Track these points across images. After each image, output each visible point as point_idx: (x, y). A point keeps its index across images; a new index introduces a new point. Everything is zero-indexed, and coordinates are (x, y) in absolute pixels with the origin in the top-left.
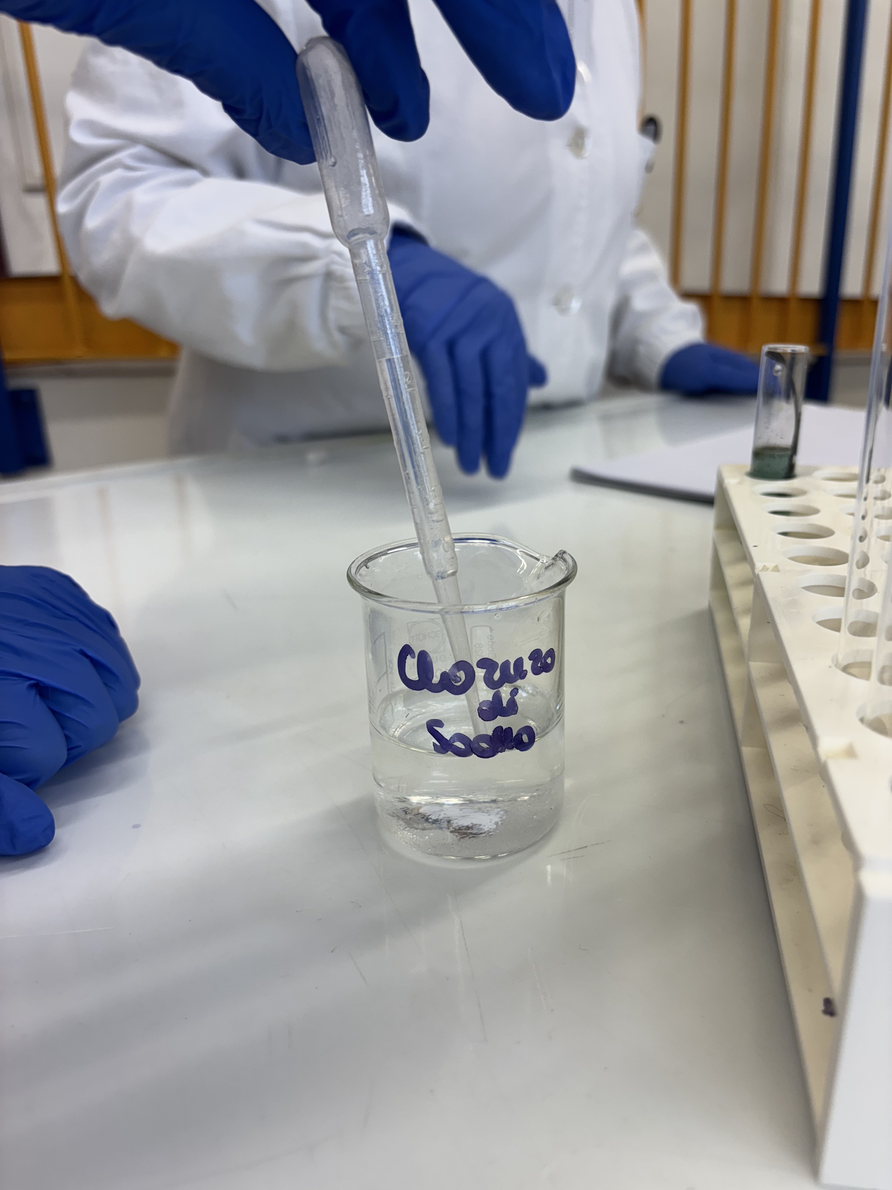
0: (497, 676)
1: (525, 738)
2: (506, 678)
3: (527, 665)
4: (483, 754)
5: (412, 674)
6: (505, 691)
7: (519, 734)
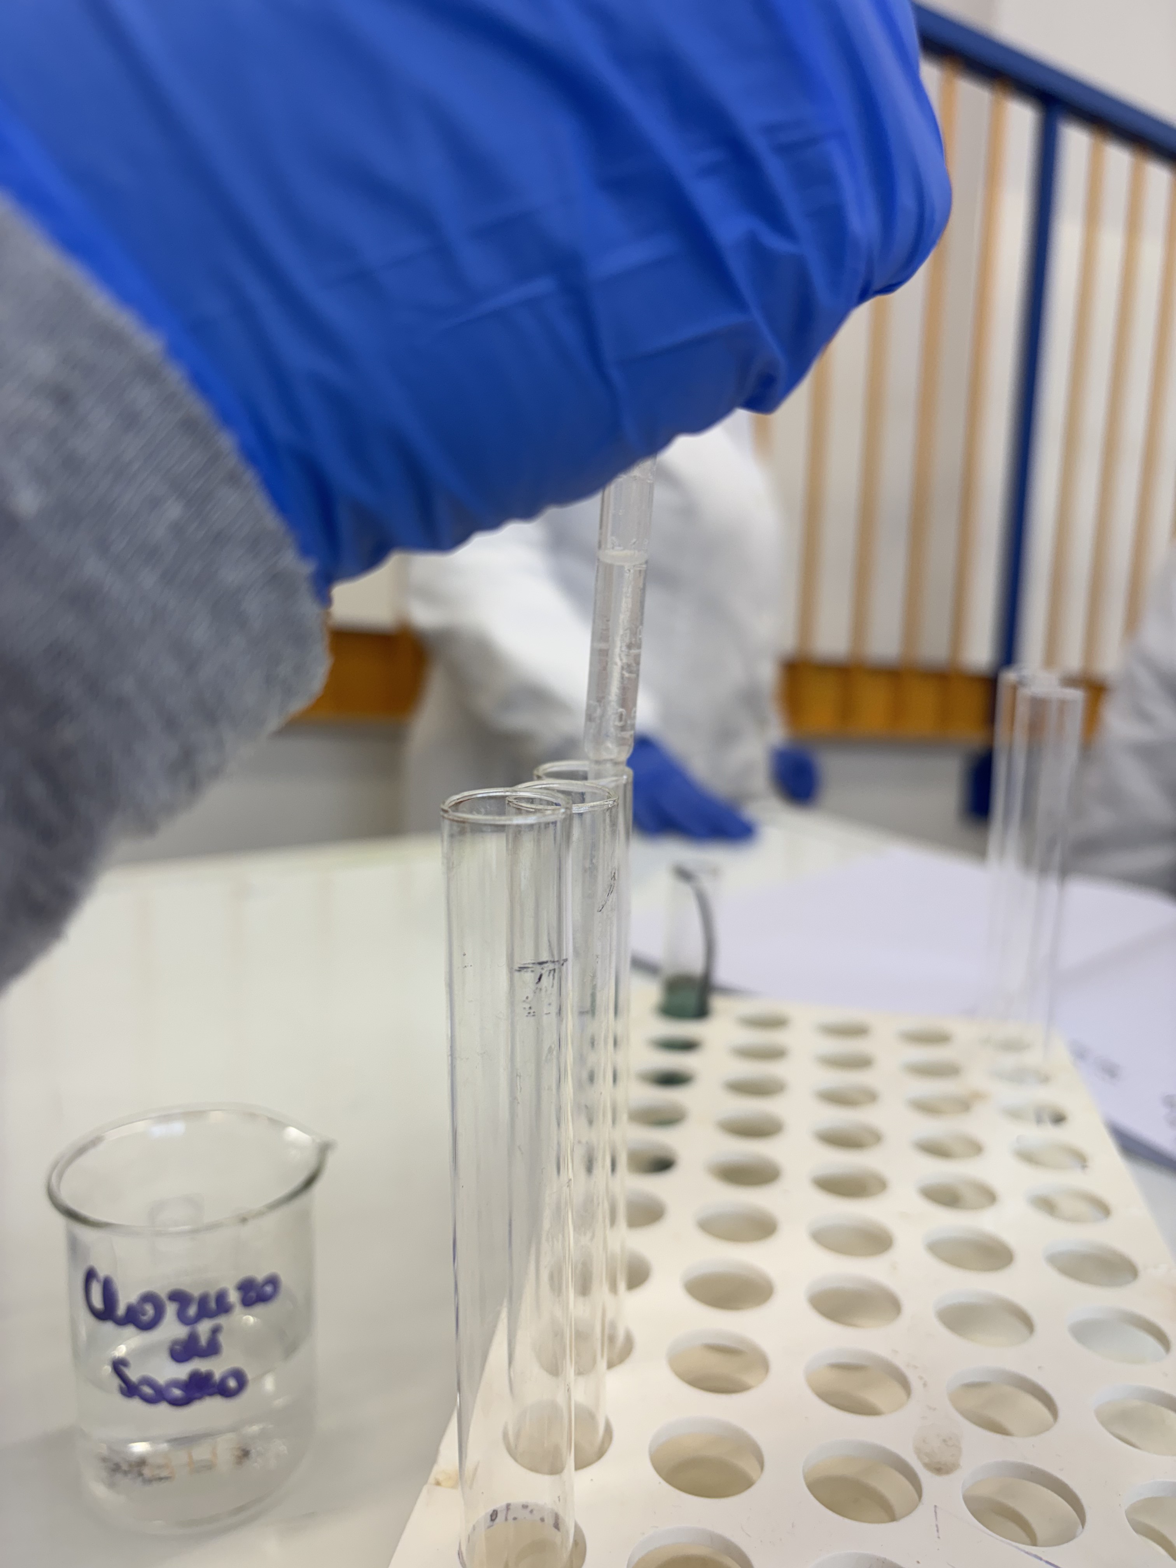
0: (192, 1311)
1: (232, 1383)
2: (204, 1312)
3: (234, 1297)
4: (176, 1403)
5: (98, 1302)
6: (204, 1328)
7: (223, 1380)
